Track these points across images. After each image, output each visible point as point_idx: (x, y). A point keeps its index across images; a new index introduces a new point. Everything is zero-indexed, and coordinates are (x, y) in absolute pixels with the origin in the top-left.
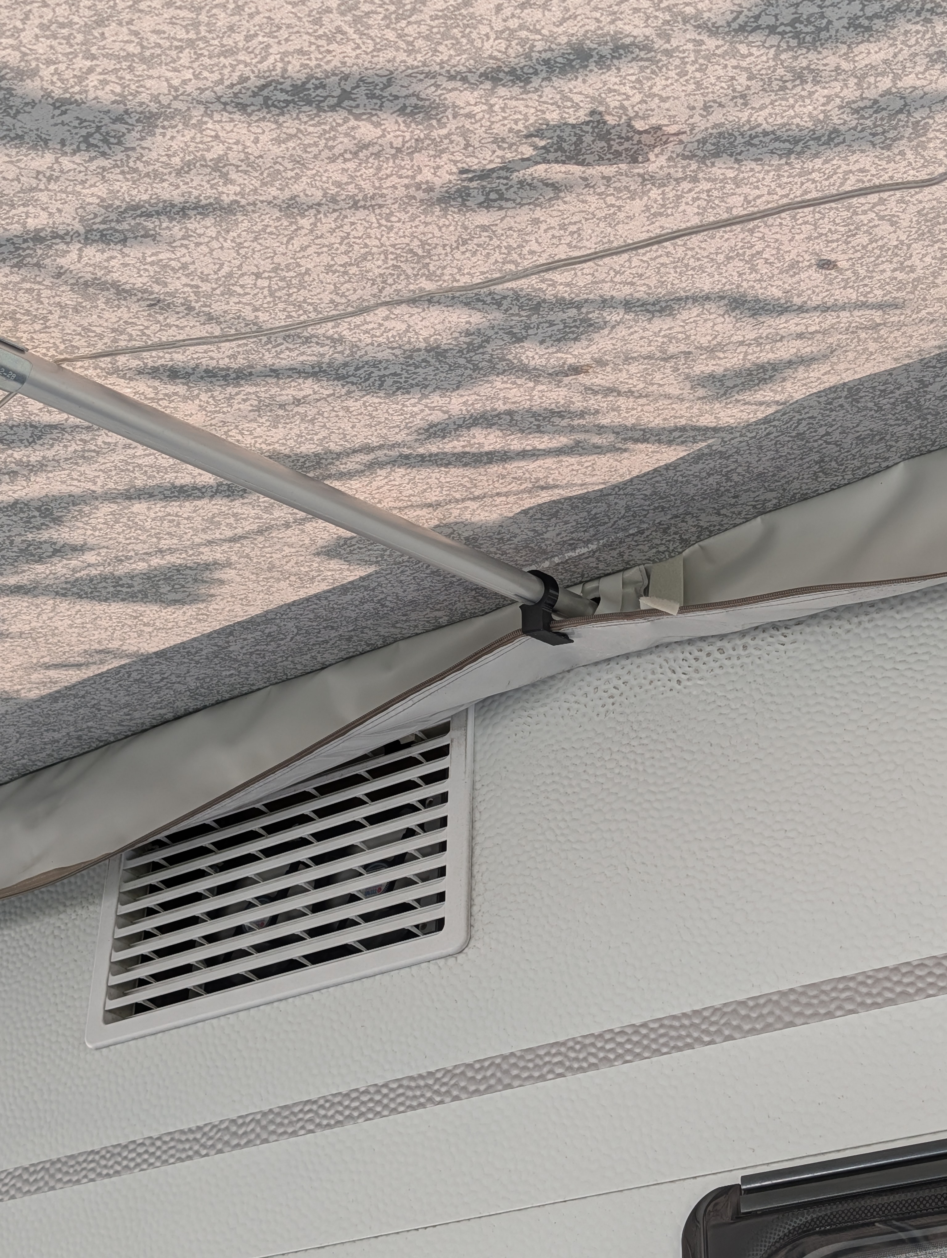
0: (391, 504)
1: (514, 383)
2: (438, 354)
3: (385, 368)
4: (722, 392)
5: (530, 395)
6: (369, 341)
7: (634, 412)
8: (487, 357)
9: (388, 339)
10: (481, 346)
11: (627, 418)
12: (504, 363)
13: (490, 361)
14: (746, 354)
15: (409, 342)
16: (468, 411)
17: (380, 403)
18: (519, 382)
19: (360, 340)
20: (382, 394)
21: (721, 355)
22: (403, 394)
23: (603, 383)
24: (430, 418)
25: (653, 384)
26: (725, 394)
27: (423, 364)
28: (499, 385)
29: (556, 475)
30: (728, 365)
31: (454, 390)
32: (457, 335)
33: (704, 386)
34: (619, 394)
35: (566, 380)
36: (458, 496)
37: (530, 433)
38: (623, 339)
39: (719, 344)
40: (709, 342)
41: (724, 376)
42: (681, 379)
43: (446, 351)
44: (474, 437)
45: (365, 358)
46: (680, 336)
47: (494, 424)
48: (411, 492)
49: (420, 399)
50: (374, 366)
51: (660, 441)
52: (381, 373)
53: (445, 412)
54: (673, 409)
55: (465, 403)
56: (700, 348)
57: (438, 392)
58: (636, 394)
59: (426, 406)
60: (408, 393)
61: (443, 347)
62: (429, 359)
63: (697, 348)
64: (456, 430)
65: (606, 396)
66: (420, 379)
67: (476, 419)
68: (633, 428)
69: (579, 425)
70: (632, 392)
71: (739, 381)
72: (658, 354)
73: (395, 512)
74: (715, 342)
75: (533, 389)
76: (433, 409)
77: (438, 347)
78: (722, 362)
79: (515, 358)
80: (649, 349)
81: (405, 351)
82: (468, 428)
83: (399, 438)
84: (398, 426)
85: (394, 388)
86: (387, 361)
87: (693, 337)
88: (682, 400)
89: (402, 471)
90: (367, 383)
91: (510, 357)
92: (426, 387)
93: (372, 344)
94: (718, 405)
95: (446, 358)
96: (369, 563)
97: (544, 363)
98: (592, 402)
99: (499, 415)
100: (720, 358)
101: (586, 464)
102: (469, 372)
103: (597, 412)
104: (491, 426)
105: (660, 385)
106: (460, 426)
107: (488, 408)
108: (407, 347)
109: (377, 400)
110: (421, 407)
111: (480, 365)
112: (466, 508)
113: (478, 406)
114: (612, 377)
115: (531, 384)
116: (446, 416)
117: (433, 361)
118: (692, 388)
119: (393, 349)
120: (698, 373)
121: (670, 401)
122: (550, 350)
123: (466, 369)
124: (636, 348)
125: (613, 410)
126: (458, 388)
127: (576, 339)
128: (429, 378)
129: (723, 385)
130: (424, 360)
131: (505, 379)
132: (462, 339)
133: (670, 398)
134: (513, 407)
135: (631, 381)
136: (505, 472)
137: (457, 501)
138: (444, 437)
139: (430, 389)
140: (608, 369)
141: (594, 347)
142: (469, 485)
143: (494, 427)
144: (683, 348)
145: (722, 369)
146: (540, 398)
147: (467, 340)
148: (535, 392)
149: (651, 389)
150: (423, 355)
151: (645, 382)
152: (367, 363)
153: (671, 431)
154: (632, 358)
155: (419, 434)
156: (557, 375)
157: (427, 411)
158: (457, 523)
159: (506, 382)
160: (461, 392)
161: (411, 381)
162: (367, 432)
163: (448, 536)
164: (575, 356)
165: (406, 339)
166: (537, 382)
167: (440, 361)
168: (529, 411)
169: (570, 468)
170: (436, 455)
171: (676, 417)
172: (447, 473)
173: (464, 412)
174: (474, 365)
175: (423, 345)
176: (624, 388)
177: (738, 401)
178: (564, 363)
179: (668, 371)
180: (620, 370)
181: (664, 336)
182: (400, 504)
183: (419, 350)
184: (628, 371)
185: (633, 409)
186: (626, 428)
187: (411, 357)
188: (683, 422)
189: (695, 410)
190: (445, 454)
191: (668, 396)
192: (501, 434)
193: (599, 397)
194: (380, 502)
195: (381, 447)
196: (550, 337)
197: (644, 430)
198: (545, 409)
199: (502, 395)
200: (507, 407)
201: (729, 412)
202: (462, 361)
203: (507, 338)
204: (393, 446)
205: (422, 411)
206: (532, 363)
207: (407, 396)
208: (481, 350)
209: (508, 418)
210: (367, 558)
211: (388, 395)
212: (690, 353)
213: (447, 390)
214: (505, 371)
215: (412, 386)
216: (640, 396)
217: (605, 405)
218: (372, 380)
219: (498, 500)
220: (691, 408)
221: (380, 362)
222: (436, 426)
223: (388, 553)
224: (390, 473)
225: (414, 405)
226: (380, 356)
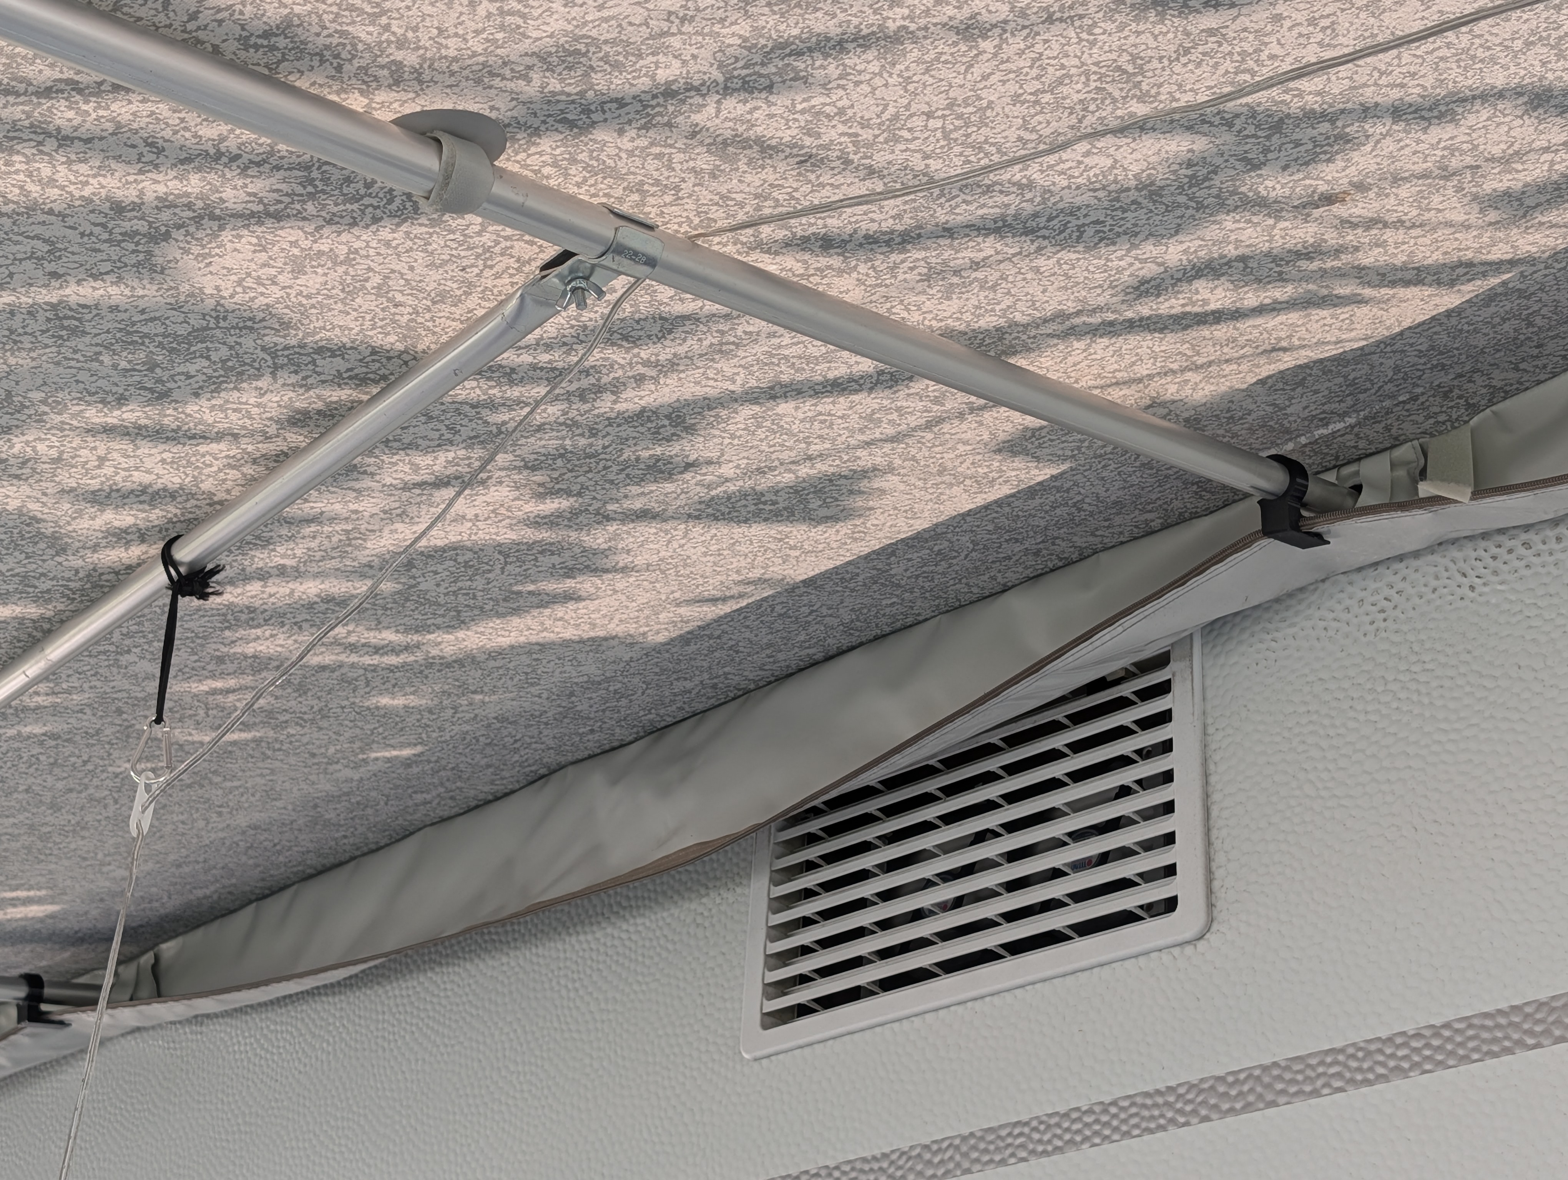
0: (1090, 383)
1: (1249, 221)
2: (1152, 193)
3: (1085, 216)
4: (1521, 213)
5: (1270, 235)
6: (1065, 183)
7: (1405, 247)
8: (1214, 191)
9: (1089, 179)
10: (1206, 179)
11: (1396, 255)
12: (1236, 198)
13: (1218, 196)
14: (1552, 163)
15: (1116, 181)
16: (1190, 261)
17: (1078, 259)
18: (1255, 219)
19: (1054, 184)
20: (1080, 248)
21: (1520, 167)
22: (1107, 245)
23: (1365, 213)
24: (1141, 273)
25: (1430, 210)
26: (1524, 216)
27: (1133, 207)
28: (1229, 225)
29: (1303, 332)
30: (1528, 179)
31: (1172, 236)
32: (1176, 167)
33: (1496, 208)
34: (1386, 225)
35: (1316, 213)
36: (1175, 366)
37: (1269, 283)
38: (1391, 156)
39: (1517, 153)
40: (1504, 151)
41: (1523, 193)
42: (1466, 200)
43: (1162, 188)
44: (1197, 292)
45: (1061, 206)
46: (1465, 146)
47: (1223, 274)
48: (1116, 366)
49: (1129, 251)
50: (1071, 214)
51: (1439, 283)
52: (1080, 223)
53: (1160, 265)
54: (1456, 239)
55: (1185, 252)
56: (1492, 159)
57: (1152, 240)
58: (1408, 224)
59: (1136, 259)
60: (1114, 244)
61: (1158, 183)
62: (1140, 200)
63: (1487, 160)
64: (1174, 285)
65: (1368, 228)
66: (1129, 225)
67: (1200, 269)
68: (1404, 268)
69: (1332, 268)
70: (1402, 222)
71: (1543, 199)
72: (1437, 172)
73: (1096, 392)
74: (1511, 151)
75: (1274, 227)
76: (1145, 261)
77: (1152, 184)
78: (1520, 176)
79: (1250, 190)
80: (1425, 166)
81: (1110, 192)
82: (1190, 281)
83: (1101, 301)
84: (1100, 286)
85: (1096, 240)
86: (1088, 206)
87: (1482, 147)
88: (1468, 227)
89: (1105, 341)
90: (1062, 236)
91: (1243, 189)
92: (1136, 234)
93: (1069, 187)
94: (1515, 231)
95: (1161, 196)
96: (1064, 459)
97: (1287, 193)
98: (1350, 238)
99: (1229, 264)
100: (1517, 171)
101: (1342, 317)
102: (1190, 212)
103: (1357, 249)
104: (1218, 277)
105: (1439, 211)
106: (1179, 280)
107: (1216, 255)
108: (1113, 187)
109: (1074, 256)
110: (1129, 260)
111: (1206, 203)
112: (1186, 382)
113: (1201, 254)
114: (1376, 205)
115: (1271, 221)
116: (1162, 269)
117: (1145, 202)
118: (1481, 211)
119: (1095, 190)
120: (1489, 191)
121: (1453, 230)
122: (1295, 177)
123: (1187, 208)
124: (1408, 166)
125: (1377, 245)
126: (1177, 232)
127: (1329, 161)
128: (1140, 223)
129: (1522, 205)
130: (1134, 202)
131: (1238, 217)
132: (1184, 171)
133: (1452, 226)
134: (1247, 251)
135: (1400, 208)
136: (1236, 334)
137: (1174, 372)
138: (1158, 295)
139: (1141, 237)
140: (1372, 195)
141: (1353, 168)
142: (1189, 353)
143: (1223, 279)
144: (1469, 160)
145: (1521, 184)
146: (1283, 238)
147: (1189, 172)
148: (1276, 231)
149: (1427, 216)
150: (1133, 195)
151: (1419, 207)
152: (1062, 211)
153: (1453, 269)
154: (1402, 179)
155: (1127, 294)
156: (1304, 207)
157: (1138, 265)
158: (1174, 402)
159: (1239, 221)
160: (1180, 237)
161: (1117, 229)
162: (1061, 296)
163: (1164, 417)
164: (1328, 182)
165: (1111, 178)
166: (1278, 219)
167: (1155, 202)
168: (1268, 254)
169: (1321, 323)
170: (1148, 318)
171: (1460, 250)
172: (1162, 339)
173: (1185, 262)
174: (1197, 203)
175: (1133, 183)
176: (1392, 218)
177: (1541, 224)
178: (1314, 192)
179: (1450, 192)
180: (1387, 195)
181: (1444, 148)
182: (1099, 382)
183: (1128, 189)
184: (1397, 195)
185: (1404, 243)
186: (1395, 268)
187: (1117, 200)
188: (1469, 255)
189: (1485, 239)
190: (1160, 316)
191: (1449, 224)
192: (1231, 287)
193: (1359, 231)
194: (1076, 382)
195: (1078, 313)
196: (1296, 160)
197: (1417, 269)
198: (1289, 251)
199: (1233, 237)
200: (1240, 251)
201: (1530, 238)
202: (1182, 199)
203: (1239, 166)
204: (1094, 311)
205: (1131, 264)
206: (1273, 194)
207: (1112, 248)
208: (1206, 184)
209: (1241, 265)
210: (1060, 452)
211: (1088, 249)
212: (1478, 167)
213: (1163, 236)
214: (1237, 207)
215: (1118, 235)
216: (1414, 226)
217: (1367, 240)
218: (1068, 231)
219: (1228, 368)
220: (1480, 236)
221: (1079, 208)
222: (1148, 282)
223: (1086, 444)
224: (1089, 345)
225: (1121, 259)
226: (1078, 201)
